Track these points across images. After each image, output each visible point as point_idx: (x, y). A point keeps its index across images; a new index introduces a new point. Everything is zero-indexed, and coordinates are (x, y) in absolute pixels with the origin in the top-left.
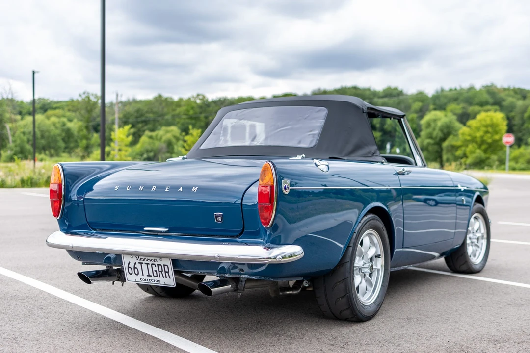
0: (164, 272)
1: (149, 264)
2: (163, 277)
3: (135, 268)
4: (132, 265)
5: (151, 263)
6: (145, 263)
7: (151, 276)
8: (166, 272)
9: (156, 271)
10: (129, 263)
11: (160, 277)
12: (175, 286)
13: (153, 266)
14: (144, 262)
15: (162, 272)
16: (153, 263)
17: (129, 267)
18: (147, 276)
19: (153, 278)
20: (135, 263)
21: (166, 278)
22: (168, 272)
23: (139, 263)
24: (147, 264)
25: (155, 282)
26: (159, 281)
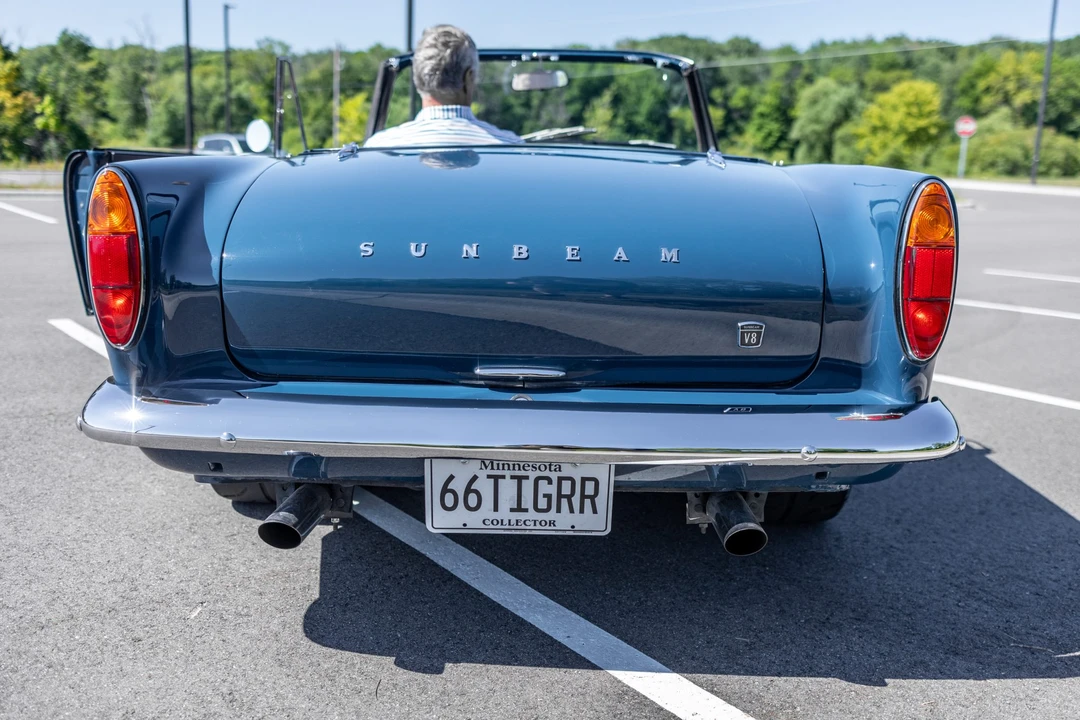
0: (576, 500)
1: (527, 478)
2: (572, 511)
3: (468, 490)
4: (459, 486)
5: (533, 475)
6: (512, 477)
7: (526, 510)
8: (583, 497)
9: (548, 497)
10: (451, 478)
11: (559, 510)
12: (606, 533)
13: (543, 484)
14: (508, 473)
15: (569, 498)
16: (547, 473)
17: (445, 490)
18: (512, 510)
19: (532, 515)
20: (475, 478)
21: (582, 511)
22: (592, 498)
23: (489, 477)
24: (520, 479)
25: (538, 527)
26: (552, 523)
